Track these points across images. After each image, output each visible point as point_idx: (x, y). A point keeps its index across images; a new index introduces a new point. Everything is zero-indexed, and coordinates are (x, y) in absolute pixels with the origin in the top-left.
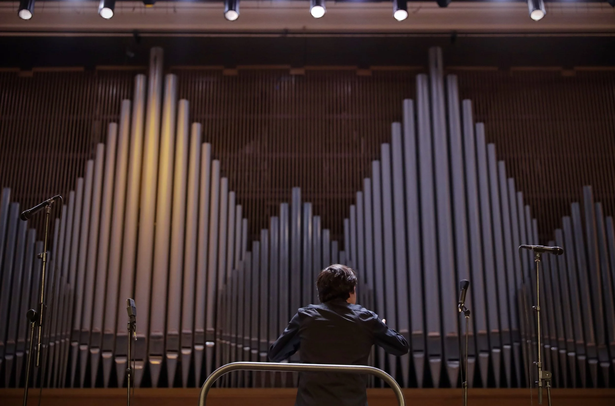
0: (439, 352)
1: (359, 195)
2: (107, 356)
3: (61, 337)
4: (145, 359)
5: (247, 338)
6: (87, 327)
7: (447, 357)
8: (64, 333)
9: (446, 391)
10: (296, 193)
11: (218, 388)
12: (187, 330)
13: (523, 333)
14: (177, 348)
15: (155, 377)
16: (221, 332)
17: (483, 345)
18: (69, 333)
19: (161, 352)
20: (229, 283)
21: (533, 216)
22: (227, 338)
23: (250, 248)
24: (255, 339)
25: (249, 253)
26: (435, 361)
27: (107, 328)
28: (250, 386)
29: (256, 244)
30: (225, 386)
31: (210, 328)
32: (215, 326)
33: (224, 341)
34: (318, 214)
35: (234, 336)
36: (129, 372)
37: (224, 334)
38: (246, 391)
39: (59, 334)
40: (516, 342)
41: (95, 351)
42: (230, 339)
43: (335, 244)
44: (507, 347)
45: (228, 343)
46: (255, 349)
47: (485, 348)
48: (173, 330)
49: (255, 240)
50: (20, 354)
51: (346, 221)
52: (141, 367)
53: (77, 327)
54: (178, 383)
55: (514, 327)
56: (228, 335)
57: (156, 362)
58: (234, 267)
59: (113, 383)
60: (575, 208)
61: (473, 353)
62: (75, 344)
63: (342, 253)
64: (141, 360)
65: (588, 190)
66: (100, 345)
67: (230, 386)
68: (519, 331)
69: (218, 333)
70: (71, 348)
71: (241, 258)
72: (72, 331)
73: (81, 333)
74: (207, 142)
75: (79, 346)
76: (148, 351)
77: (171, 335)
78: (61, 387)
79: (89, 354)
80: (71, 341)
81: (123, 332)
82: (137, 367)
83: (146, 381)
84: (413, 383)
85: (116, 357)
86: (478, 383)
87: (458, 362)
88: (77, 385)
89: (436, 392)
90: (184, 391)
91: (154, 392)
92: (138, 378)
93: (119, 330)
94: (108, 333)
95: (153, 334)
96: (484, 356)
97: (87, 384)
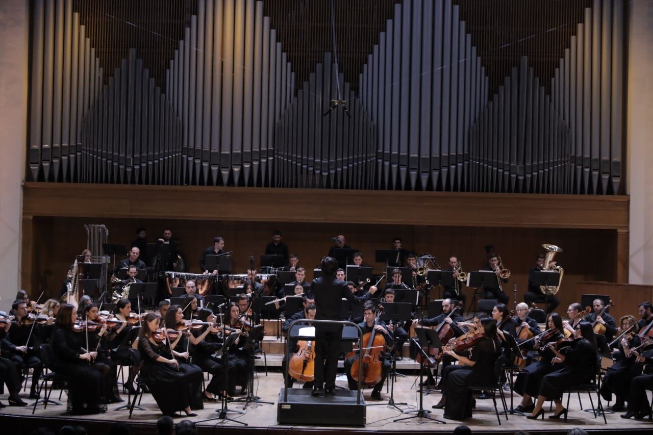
0: (416, 167)
1: (370, 56)
2: (205, 164)
3: (176, 152)
4: (230, 168)
5: (294, 155)
6: (192, 145)
7: (421, 170)
8: (177, 150)
9: (419, 193)
10: (328, 56)
11: (276, 188)
12: (256, 149)
13: (471, 156)
14: (250, 161)
15: (236, 179)
16: (278, 151)
17: (445, 163)
18: (180, 150)
19: (241, 163)
20: (283, 117)
21: (486, 75)
22: (281, 155)
23: (296, 95)
24: (299, 156)
25: (296, 98)
26: (414, 174)
27: (204, 147)
28: (296, 187)
29: (300, 92)
30: (280, 187)
31: (271, 148)
32: (274, 147)
33: (280, 157)
34: (342, 72)
35: (286, 154)
36: (220, 175)
37: (279, 153)
38: (294, 190)
39: (174, 150)
40: (466, 161)
41: (198, 161)
42: (283, 156)
43: (353, 92)
44: (460, 165)
45: (282, 158)
46: (299, 163)
47: (446, 164)
48: (247, 150)
49: (300, 89)
50: (150, 163)
51: (361, 75)
52: (227, 172)
53: (185, 146)
54: (251, 184)
55: (466, 152)
56: (282, 153)
57: (236, 170)
58: (286, 107)
59: (210, 182)
60: (514, 70)
61: (438, 167)
62: (185, 156)
63: (356, 99)
64: (228, 168)
65: (525, 59)
66: (201, 157)
67: (283, 187)
68: (469, 154)
69: (276, 152)
70: (182, 158)
71: (290, 102)
72: (182, 148)
73: (188, 149)
74: (267, 16)
75: (187, 157)
76: (231, 162)
77: (245, 152)
78: (178, 185)
79: (194, 163)
80: (182, 154)
81: (215, 149)
82: (225, 173)
83: (231, 182)
84: (399, 187)
85: (211, 166)
86: (439, 188)
87: (428, 174)
88: (187, 182)
89: (413, 193)
90: (255, 189)
91: (236, 189)
92: (225, 179)
93: (212, 148)
94: (205, 150)
95: (234, 152)
96: (445, 170)
97: (194, 183)
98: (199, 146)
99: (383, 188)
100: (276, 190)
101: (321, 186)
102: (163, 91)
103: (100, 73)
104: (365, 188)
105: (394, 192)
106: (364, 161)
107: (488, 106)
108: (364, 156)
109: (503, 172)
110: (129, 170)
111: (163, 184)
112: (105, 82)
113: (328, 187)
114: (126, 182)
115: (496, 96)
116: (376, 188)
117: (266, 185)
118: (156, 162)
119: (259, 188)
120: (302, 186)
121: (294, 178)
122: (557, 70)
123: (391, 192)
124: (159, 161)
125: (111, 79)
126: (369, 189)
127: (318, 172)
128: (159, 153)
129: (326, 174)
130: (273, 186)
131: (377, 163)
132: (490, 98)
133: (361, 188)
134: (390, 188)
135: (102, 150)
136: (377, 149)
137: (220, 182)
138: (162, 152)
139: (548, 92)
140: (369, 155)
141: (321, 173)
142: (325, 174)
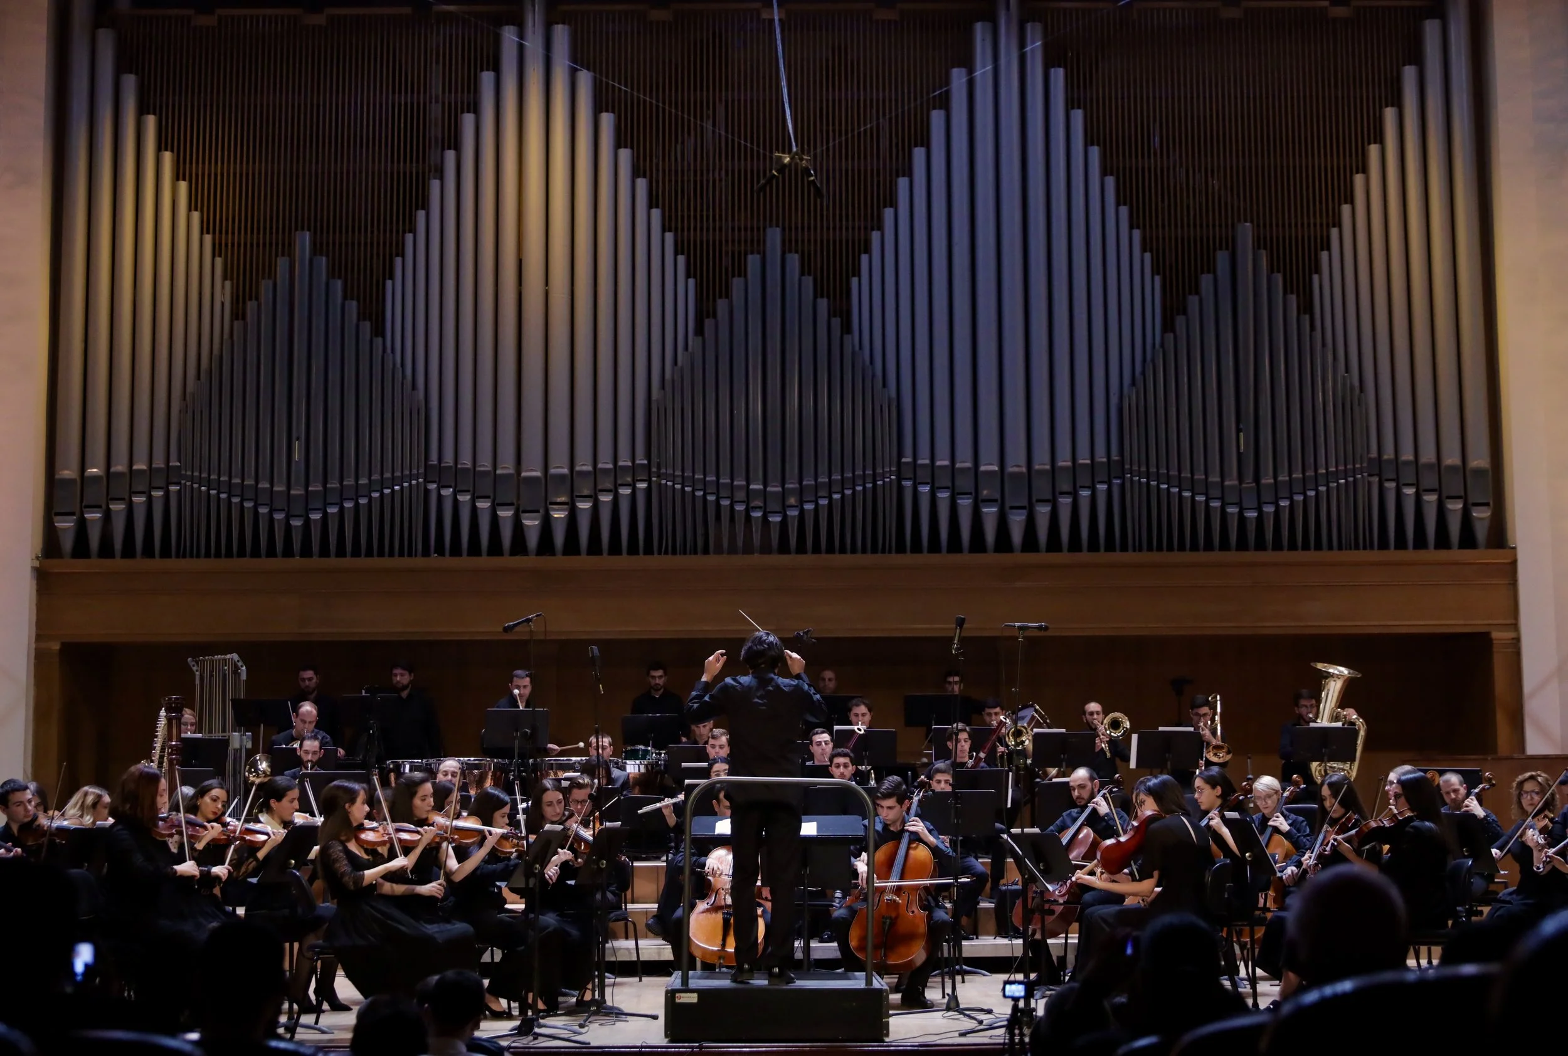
0: (996, 496)
1: (875, 236)
2: (483, 505)
3: (411, 477)
4: (542, 511)
5: (699, 476)
6: (449, 460)
7: (1008, 504)
8: (415, 471)
9: (1005, 558)
10: (774, 237)
11: (655, 557)
12: (605, 464)
13: (1127, 466)
14: (591, 493)
15: (559, 538)
16: (659, 468)
17: (1065, 485)
18: (422, 471)
19: (569, 500)
20: (669, 386)
21: (1155, 271)
22: (667, 477)
23: (700, 331)
24: (711, 478)
25: (700, 338)
26: (990, 512)
27: (480, 462)
28: (706, 551)
29: (708, 323)
30: (666, 553)
31: (641, 461)
32: (648, 456)
33: (664, 482)
34: (809, 273)
35: (678, 473)
36: (518, 529)
37: (663, 471)
38: (700, 560)
39: (407, 472)
40: (1116, 478)
41: (464, 498)
42: (673, 478)
43: (836, 322)
44: (1102, 488)
45: (670, 484)
46: (712, 494)
47: (1068, 488)
48: (584, 466)
49: (708, 317)
50: (348, 505)
51: (854, 281)
52: (536, 523)
53: (434, 460)
54: (594, 548)
55: (1115, 457)
56: (670, 471)
57: (558, 515)
58: (675, 361)
59: (495, 549)
60: (1222, 259)
61: (1049, 497)
62: (433, 486)
63: (845, 337)
64: (538, 511)
65: (1246, 232)
66: (471, 489)
67: (674, 553)
68: (1122, 463)
69: (654, 469)
70: (427, 492)
71: (686, 348)
72: (427, 467)
73: (440, 469)
74: (626, 147)
75: (439, 489)
76: (546, 498)
77: (580, 473)
78: (416, 556)
79: (456, 502)
80: (426, 481)
81: (506, 467)
82: (531, 522)
83: (546, 545)
84: (955, 545)
85: (498, 508)
86: (1054, 544)
87: (1025, 512)
88: (440, 551)
89: (990, 558)
90: (606, 561)
91: (559, 562)
92: (533, 540)
93: (499, 465)
94: (482, 469)
95: (552, 471)
96: (1065, 501)
97: (456, 551)
98: (466, 461)
99: (917, 548)
100: (655, 561)
101: (766, 549)
102: (379, 330)
103: (224, 293)
104: (874, 551)
105: (944, 558)
106: (869, 485)
107: (1162, 345)
108: (869, 472)
109: (1207, 502)
110: (297, 523)
111: (381, 554)
112: (238, 314)
113: (784, 548)
114: (288, 552)
115: (1180, 320)
116: (901, 549)
117: (633, 550)
118: (363, 501)
119: (615, 558)
120: (719, 550)
121: (700, 531)
122: (1324, 255)
123: (935, 558)
124: (370, 498)
125: (251, 306)
126: (883, 552)
127: (758, 514)
128: (370, 479)
129: (778, 519)
130: (648, 551)
131: (900, 489)
132: (1168, 325)
133: (864, 551)
134: (934, 547)
135: (230, 478)
136: (900, 455)
137: (519, 545)
138: (376, 477)
139: (1306, 307)
140: (879, 470)
141: (765, 516)
142: (776, 519)
